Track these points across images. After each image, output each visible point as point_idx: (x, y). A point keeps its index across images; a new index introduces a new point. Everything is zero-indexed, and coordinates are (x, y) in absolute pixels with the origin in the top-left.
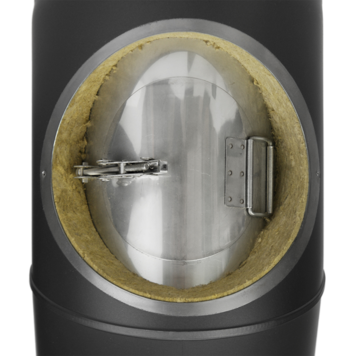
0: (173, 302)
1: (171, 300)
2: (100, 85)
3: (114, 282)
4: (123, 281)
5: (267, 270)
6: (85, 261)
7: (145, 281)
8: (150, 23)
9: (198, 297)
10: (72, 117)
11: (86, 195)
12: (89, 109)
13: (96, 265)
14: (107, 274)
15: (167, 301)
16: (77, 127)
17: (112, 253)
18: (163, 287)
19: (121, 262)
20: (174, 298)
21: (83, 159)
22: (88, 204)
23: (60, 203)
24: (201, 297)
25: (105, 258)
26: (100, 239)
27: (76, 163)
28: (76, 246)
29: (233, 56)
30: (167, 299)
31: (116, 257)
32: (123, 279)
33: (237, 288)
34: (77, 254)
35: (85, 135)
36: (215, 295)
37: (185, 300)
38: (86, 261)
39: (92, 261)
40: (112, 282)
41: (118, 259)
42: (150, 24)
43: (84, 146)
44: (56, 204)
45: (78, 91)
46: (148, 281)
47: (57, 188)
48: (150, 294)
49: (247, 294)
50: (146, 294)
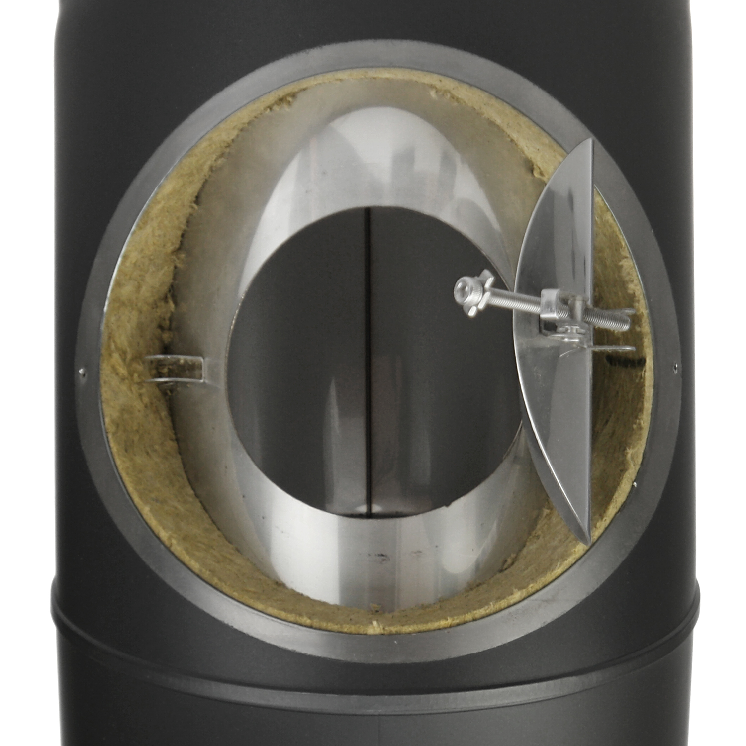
0: (358, 634)
1: (353, 629)
2: (202, 182)
3: (235, 594)
4: (254, 593)
5: (559, 569)
6: (173, 553)
7: (299, 597)
8: (308, 51)
9: (411, 625)
10: (142, 250)
11: (173, 422)
12: (179, 233)
13: (196, 561)
14: (220, 579)
15: (346, 633)
16: (153, 272)
17: (230, 542)
18: (338, 609)
19: (248, 560)
20: (361, 626)
21: (166, 342)
22: (177, 440)
23: (119, 434)
24: (417, 624)
25: (214, 549)
26: (204, 511)
27: (152, 350)
28: (153, 523)
29: (486, 116)
30: (346, 628)
31: (238, 550)
32: (253, 589)
33: (494, 606)
34: (157, 540)
35: (170, 291)
36: (447, 620)
37: (384, 629)
38: (176, 553)
39: (188, 553)
40: (231, 595)
41: (241, 553)
42: (308, 53)
43: (169, 315)
44: (110, 436)
45: (157, 194)
46: (308, 598)
47: (112, 404)
48: (310, 618)
49: (516, 618)
50: (301, 618)
